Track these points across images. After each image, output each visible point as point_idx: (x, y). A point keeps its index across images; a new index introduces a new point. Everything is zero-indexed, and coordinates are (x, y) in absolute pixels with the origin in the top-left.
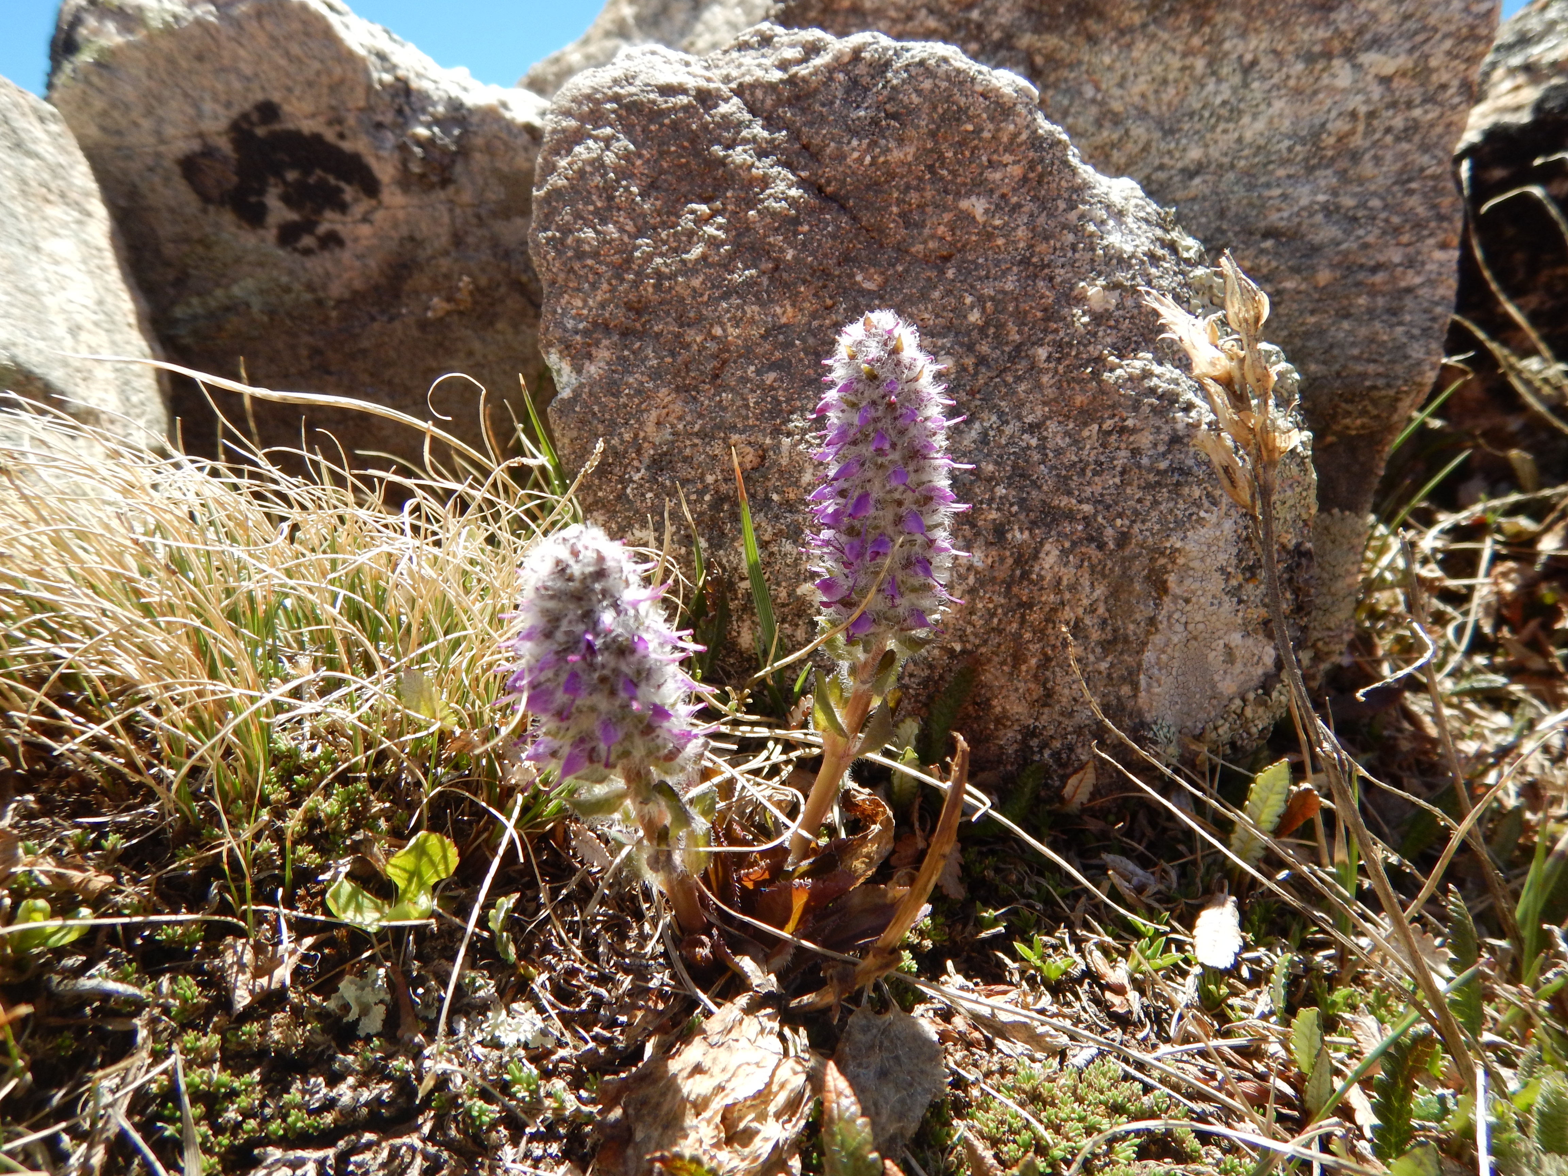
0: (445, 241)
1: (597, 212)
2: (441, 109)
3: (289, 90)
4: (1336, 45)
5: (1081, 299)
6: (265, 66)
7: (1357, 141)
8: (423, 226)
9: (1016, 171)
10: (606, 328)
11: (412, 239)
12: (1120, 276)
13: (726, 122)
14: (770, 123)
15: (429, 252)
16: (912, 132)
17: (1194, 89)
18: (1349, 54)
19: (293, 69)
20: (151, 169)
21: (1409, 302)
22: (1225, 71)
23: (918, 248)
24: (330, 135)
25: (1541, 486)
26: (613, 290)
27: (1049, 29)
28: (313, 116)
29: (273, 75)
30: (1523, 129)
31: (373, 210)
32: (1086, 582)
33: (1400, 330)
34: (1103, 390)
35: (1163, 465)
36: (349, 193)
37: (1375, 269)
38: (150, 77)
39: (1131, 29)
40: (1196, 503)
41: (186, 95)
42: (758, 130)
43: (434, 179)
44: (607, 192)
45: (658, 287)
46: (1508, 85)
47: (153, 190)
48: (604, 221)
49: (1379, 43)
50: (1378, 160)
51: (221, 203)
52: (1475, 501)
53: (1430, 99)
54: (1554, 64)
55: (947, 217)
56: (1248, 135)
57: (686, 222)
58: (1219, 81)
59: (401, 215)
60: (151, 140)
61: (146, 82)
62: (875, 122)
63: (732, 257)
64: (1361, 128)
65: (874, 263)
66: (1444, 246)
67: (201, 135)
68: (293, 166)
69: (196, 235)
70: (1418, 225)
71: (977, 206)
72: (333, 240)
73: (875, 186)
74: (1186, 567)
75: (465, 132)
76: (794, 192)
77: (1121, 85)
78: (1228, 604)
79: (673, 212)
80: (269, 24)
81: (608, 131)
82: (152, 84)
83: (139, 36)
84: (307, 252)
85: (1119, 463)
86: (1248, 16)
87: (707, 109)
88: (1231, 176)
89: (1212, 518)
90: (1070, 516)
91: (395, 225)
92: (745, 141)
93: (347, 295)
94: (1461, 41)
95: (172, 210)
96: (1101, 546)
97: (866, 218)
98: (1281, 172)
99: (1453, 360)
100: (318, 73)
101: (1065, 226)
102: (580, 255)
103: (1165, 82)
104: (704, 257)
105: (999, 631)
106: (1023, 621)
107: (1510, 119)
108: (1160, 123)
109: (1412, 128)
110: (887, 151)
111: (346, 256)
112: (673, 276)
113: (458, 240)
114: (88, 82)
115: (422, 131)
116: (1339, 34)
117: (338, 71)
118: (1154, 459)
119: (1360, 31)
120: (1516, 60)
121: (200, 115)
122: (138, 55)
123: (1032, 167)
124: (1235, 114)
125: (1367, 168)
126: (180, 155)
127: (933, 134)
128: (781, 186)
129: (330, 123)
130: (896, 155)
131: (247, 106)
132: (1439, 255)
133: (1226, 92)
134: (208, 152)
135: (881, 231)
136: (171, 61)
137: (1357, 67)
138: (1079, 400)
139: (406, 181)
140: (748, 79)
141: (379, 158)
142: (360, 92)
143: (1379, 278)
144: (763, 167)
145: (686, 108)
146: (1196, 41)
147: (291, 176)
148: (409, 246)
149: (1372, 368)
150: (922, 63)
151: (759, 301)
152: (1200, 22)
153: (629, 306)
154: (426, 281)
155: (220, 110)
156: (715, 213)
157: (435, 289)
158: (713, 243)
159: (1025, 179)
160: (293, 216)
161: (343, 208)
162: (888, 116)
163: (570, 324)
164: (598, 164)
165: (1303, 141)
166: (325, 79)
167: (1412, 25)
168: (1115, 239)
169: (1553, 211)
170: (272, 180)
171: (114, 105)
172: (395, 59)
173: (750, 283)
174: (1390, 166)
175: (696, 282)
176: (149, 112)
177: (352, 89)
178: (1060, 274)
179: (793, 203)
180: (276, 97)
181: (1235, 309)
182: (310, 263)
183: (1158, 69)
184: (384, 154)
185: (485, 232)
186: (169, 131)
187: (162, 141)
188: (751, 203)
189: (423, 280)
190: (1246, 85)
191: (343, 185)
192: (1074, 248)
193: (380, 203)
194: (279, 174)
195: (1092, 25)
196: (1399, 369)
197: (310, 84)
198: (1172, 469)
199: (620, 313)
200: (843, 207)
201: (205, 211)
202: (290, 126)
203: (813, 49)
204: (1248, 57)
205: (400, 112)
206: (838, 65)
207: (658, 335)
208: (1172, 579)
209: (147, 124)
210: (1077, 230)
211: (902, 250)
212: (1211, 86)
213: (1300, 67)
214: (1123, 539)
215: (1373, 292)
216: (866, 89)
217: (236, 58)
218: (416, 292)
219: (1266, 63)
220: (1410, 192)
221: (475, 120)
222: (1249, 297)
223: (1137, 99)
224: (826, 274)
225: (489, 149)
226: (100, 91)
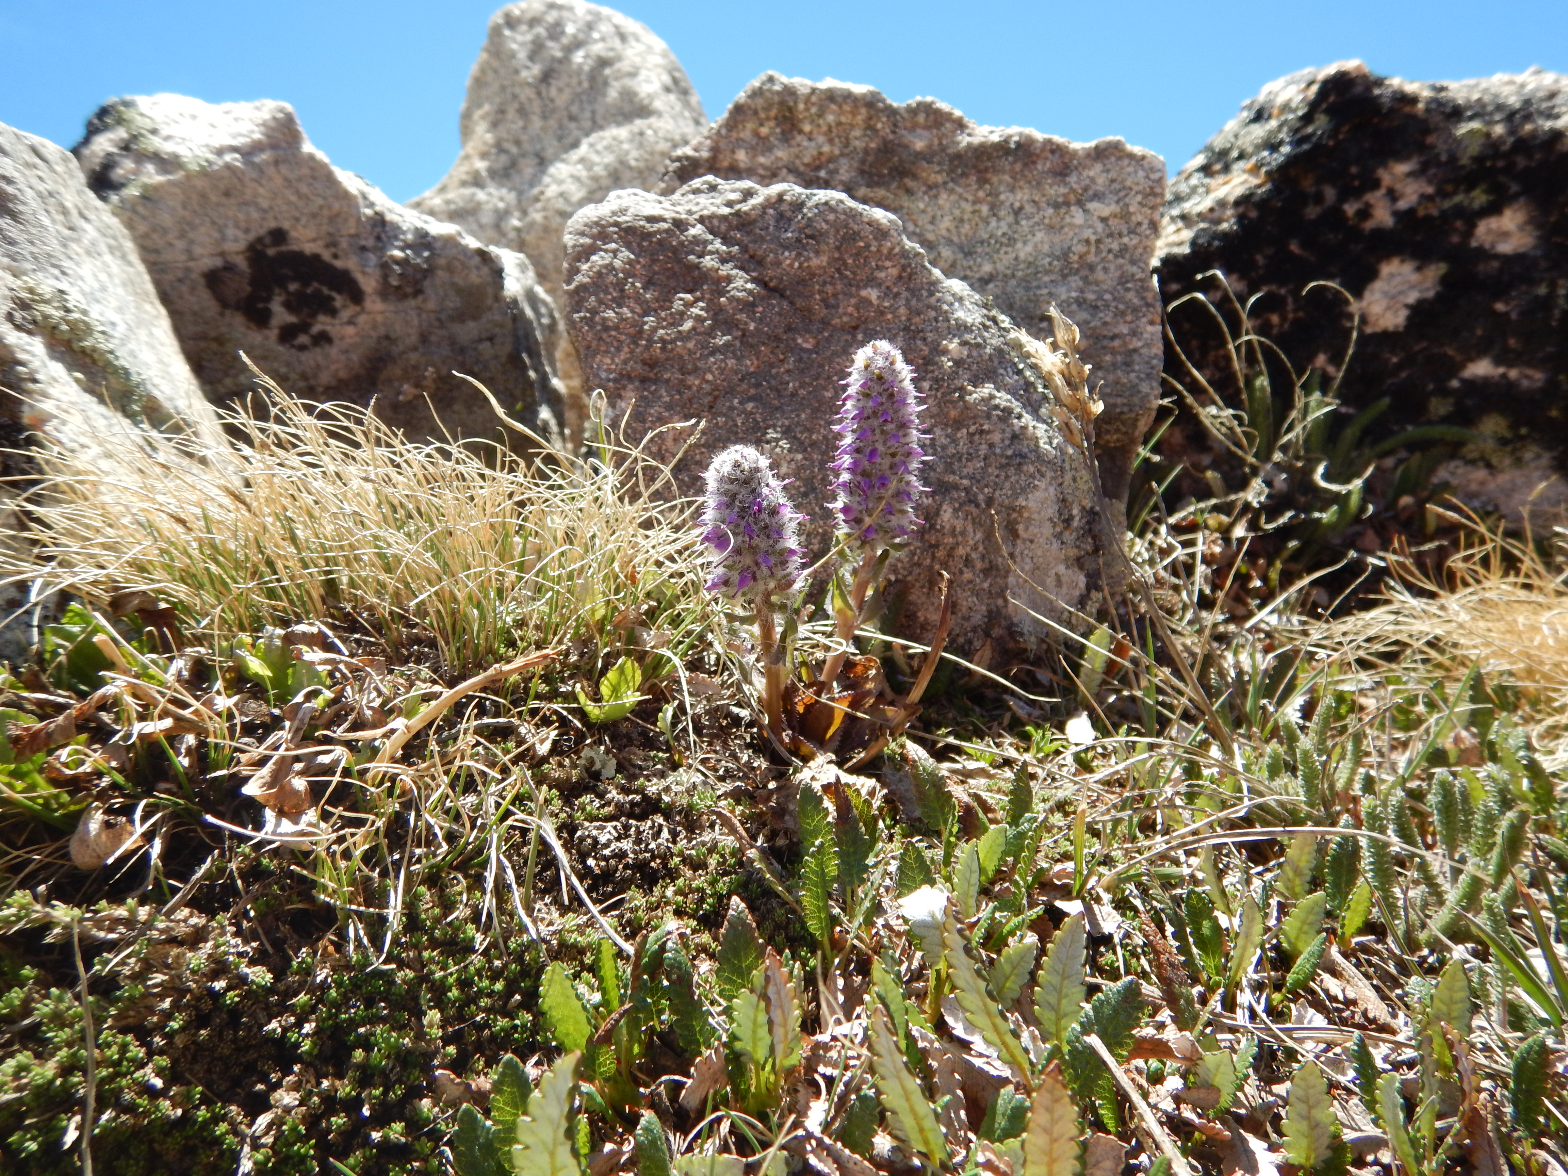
0: (414, 339)
1: (614, 300)
2: (410, 237)
3: (297, 220)
4: (1072, 197)
5: (945, 352)
6: (279, 201)
7: (1091, 258)
8: (397, 327)
9: (894, 272)
10: (629, 378)
11: (387, 337)
12: (968, 337)
13: (696, 240)
14: (726, 241)
15: (401, 348)
16: (824, 247)
17: (982, 225)
18: (1080, 203)
19: (300, 204)
20: (180, 280)
21: (1136, 357)
22: (1002, 213)
23: (836, 321)
24: (326, 256)
25: (1227, 494)
26: (632, 352)
27: (878, 184)
28: (314, 240)
29: (285, 208)
30: (1186, 257)
31: (358, 314)
32: (970, 529)
33: (1133, 375)
34: (967, 406)
35: (1009, 452)
36: (339, 300)
37: (1113, 337)
38: (184, 208)
39: (936, 186)
40: (1032, 476)
41: (213, 223)
42: (718, 245)
43: (409, 290)
44: (620, 286)
45: (663, 348)
46: (1172, 228)
47: (181, 297)
48: (620, 306)
49: (1097, 196)
50: (1105, 270)
51: (237, 307)
52: (1189, 504)
53: (1132, 232)
54: (1200, 215)
55: (853, 301)
56: (1022, 255)
57: (678, 305)
58: (999, 219)
59: (379, 318)
60: (183, 257)
61: (182, 212)
62: (798, 240)
63: (712, 328)
64: (1093, 249)
65: (808, 331)
66: (1152, 323)
67: (222, 254)
68: (294, 279)
69: (213, 334)
70: (1135, 310)
71: (872, 294)
72: (323, 338)
73: (802, 282)
74: (1029, 519)
75: (433, 254)
76: (749, 286)
77: (932, 222)
78: (1056, 545)
79: (666, 300)
80: (284, 169)
81: (613, 246)
82: (186, 213)
83: (178, 176)
84: (302, 348)
85: (982, 453)
86: (1014, 178)
87: (682, 232)
88: (1013, 282)
89: (1042, 484)
90: (956, 487)
91: (375, 327)
92: (711, 253)
93: (334, 383)
94: (1146, 196)
95: (195, 314)
96: (977, 506)
97: (800, 302)
98: (1046, 279)
99: (1166, 401)
100: (321, 207)
101: (929, 307)
102: (606, 329)
103: (962, 221)
104: (694, 329)
105: (918, 565)
106: (933, 558)
107: (1176, 250)
108: (961, 248)
109: (1123, 250)
110: (808, 259)
111: (334, 351)
112: (673, 341)
113: (424, 338)
114: (134, 211)
115: (398, 253)
116: (1073, 190)
117: (336, 206)
118: (1003, 449)
119: (1086, 189)
120: (1175, 212)
121: (224, 238)
122: (176, 190)
123: (904, 268)
124: (1011, 241)
125: (1100, 275)
126: (205, 269)
127: (838, 248)
128: (739, 283)
129: (327, 246)
130: (815, 262)
131: (262, 232)
132: (1150, 328)
133: (1004, 228)
134: (229, 267)
135: (810, 310)
136: (203, 196)
137: (1085, 211)
138: (953, 413)
139: (386, 292)
140: (706, 212)
141: (364, 273)
142: (352, 222)
143: (1116, 343)
144: (726, 270)
145: (667, 231)
146: (981, 194)
147: (293, 287)
148: (385, 343)
149: (1119, 401)
150: (826, 203)
151: (735, 356)
152: (983, 181)
153: (644, 363)
154: (398, 372)
155: (240, 234)
156: (697, 300)
157: (405, 378)
158: (698, 319)
159: (900, 277)
160: (292, 319)
161: (333, 312)
162: (808, 237)
163: (603, 375)
164: (610, 267)
165: (1058, 258)
166: (326, 212)
167: (1116, 186)
168: (960, 314)
169: (1212, 309)
170: (277, 291)
171: (154, 230)
172: (372, 198)
173: (727, 345)
174: (1114, 274)
175: (691, 345)
176: (182, 235)
177: (346, 220)
178: (930, 336)
179: (750, 292)
180: (286, 225)
181: (1061, 335)
182: (304, 356)
183: (957, 212)
184: (369, 270)
185: (444, 332)
186: (198, 250)
187: (192, 259)
188: (722, 293)
189: (396, 371)
190: (1017, 222)
191: (334, 294)
192: (936, 320)
193: (363, 310)
194: (283, 287)
195: (909, 182)
196: (1136, 400)
197: (314, 216)
198: (1015, 455)
199: (639, 367)
200: (782, 296)
201: (222, 314)
202: (295, 247)
203: (748, 194)
204: (1017, 205)
205: (378, 238)
206: (768, 204)
207: (668, 381)
208: (1021, 528)
209: (180, 245)
210: (937, 309)
211: (825, 323)
212: (993, 223)
213: (1050, 211)
214: (990, 502)
215: (1114, 352)
216: (790, 220)
217: (256, 195)
218: (390, 381)
219: (1029, 209)
220: (1128, 290)
221: (438, 245)
222: (1068, 328)
223: (944, 232)
224: (777, 339)
225: (449, 268)
226: (144, 218)
